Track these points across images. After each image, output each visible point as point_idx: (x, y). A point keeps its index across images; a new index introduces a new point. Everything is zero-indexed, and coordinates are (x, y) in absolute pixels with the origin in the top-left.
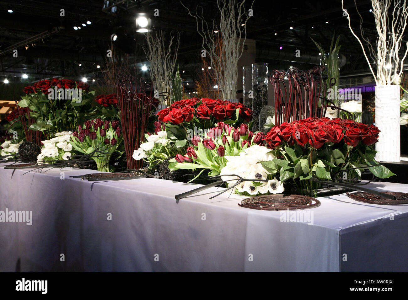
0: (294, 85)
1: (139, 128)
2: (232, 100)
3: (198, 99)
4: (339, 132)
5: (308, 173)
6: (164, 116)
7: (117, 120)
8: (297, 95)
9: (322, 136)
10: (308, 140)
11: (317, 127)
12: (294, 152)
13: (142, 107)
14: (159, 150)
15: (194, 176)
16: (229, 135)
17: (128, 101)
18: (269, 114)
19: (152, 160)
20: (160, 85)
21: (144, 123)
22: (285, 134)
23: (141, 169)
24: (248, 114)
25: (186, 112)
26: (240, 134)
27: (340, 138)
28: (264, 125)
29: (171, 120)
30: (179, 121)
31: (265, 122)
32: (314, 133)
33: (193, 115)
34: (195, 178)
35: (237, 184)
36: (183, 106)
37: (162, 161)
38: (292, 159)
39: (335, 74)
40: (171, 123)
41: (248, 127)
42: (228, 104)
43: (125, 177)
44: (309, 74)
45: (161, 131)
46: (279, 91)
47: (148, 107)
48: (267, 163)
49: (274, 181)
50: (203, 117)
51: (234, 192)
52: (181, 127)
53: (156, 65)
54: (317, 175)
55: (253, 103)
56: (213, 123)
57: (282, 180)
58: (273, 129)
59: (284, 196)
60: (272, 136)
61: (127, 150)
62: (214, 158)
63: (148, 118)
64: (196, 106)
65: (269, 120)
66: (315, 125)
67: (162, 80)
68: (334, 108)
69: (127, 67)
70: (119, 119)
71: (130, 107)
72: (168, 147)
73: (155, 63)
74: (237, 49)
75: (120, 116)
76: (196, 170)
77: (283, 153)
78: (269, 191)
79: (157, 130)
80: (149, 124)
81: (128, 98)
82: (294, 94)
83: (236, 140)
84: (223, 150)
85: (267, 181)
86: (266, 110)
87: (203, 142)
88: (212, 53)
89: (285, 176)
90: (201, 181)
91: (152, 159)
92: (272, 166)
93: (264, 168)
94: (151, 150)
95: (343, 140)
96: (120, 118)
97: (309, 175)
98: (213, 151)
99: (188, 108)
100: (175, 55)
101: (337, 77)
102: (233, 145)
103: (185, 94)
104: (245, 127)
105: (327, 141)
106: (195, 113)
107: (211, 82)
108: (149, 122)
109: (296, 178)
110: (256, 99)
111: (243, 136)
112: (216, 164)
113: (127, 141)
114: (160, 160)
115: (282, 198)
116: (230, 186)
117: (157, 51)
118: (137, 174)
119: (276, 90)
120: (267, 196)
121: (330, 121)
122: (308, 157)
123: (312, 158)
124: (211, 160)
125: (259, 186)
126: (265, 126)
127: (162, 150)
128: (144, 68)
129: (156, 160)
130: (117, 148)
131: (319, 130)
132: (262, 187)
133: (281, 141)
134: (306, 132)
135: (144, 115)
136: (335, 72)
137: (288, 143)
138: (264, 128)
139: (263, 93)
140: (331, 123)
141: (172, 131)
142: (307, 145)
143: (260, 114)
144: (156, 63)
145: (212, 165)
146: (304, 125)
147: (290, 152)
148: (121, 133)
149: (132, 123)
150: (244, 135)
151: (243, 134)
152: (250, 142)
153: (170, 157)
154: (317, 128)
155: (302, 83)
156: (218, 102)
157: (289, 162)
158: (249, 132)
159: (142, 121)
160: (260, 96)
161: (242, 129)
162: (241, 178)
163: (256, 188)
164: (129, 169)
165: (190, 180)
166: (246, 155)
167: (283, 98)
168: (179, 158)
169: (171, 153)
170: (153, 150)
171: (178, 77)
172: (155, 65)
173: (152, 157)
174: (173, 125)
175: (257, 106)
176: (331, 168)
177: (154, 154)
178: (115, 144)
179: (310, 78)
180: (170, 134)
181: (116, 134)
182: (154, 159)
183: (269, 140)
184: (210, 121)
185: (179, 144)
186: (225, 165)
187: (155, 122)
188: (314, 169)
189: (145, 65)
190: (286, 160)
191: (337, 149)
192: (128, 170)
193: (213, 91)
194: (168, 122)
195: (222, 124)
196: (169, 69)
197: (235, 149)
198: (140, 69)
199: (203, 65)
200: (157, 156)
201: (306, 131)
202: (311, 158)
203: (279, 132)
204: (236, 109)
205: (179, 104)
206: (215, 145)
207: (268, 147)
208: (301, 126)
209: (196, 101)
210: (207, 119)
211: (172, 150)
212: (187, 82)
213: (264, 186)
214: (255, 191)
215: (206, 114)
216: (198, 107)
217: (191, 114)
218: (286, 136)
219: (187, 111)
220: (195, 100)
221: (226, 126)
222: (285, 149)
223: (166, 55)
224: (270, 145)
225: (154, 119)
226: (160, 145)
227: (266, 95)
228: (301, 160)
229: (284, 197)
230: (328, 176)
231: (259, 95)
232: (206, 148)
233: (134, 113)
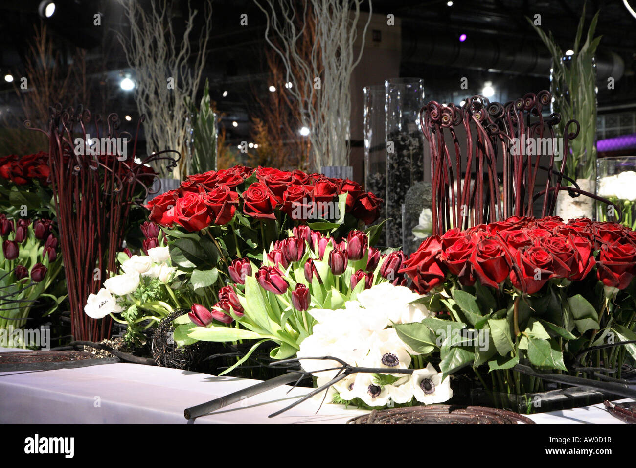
0: (478, 138)
1: (104, 240)
2: (336, 168)
3: (250, 170)
4: (584, 253)
5: (509, 353)
6: (164, 212)
7: (48, 218)
8: (486, 162)
9: (542, 262)
10: (509, 274)
11: (530, 241)
12: (476, 301)
13: (110, 187)
14: (152, 294)
15: (238, 358)
16: (321, 258)
17: (75, 171)
18: (425, 203)
19: (134, 319)
20: (162, 129)
21: (117, 227)
22: (453, 257)
23: (105, 341)
24: (369, 207)
25: (216, 201)
26: (347, 255)
27: (585, 267)
28: (414, 231)
29: (181, 221)
30: (199, 224)
31: (417, 221)
32: (522, 256)
33: (233, 208)
34: (240, 362)
35: (336, 379)
36: (211, 186)
37: (158, 320)
38: (468, 318)
39: (587, 107)
40: (179, 229)
41: (366, 238)
42: (319, 183)
43: (64, 362)
44: (513, 110)
45: (158, 248)
46: (443, 153)
47: (125, 188)
48: (409, 328)
49: (426, 372)
50: (257, 214)
51: (330, 397)
52: (206, 238)
53: (152, 79)
54: (530, 358)
55: (389, 176)
56: (284, 229)
57: (446, 371)
58: (424, 245)
59: (451, 410)
60: (422, 263)
61: (72, 294)
62: (283, 314)
63: (126, 214)
64: (242, 187)
65: (425, 217)
66: (524, 236)
67: (167, 117)
68: (576, 194)
69: (82, 81)
70: (53, 215)
71: (80, 186)
72: (172, 286)
73: (150, 76)
74: (349, 45)
75: (55, 208)
76: (241, 342)
77: (450, 304)
78: (414, 398)
79: (148, 244)
80: (129, 229)
81: (76, 164)
82: (477, 159)
83: (337, 270)
84: (306, 294)
85: (409, 372)
86: (418, 194)
87: (257, 275)
88: (290, 53)
89: (453, 359)
90: (254, 369)
91: (132, 315)
92: (422, 336)
93: (403, 340)
94: (132, 294)
95: (593, 272)
96: (55, 214)
97: (512, 358)
98: (281, 298)
99: (221, 191)
100: (200, 53)
101: (593, 113)
102: (331, 283)
103: (228, 148)
104: (360, 238)
105: (555, 275)
106: (239, 205)
107: (293, 121)
108: (130, 224)
109: (480, 366)
110: (396, 166)
111: (355, 262)
112: (289, 328)
113: (71, 270)
114: (153, 317)
115: (445, 416)
116: (320, 383)
117: (154, 46)
118: (97, 354)
119: (435, 150)
120: (410, 408)
121: (561, 226)
122: (508, 313)
123: (518, 317)
124: (277, 319)
125: (391, 383)
126: (415, 233)
127: (160, 294)
128: (127, 84)
129: (143, 319)
130: (46, 287)
131: (535, 250)
132: (398, 386)
133: (443, 275)
134: (503, 254)
135: (116, 207)
136: (586, 102)
137: (461, 279)
138: (415, 237)
139: (411, 152)
140: (565, 232)
141: (184, 247)
142: (505, 286)
143: (403, 203)
144: (153, 75)
145: (279, 332)
146: (498, 237)
147: (466, 302)
148: (57, 249)
149: (85, 225)
150: (356, 258)
151: (354, 255)
152: (370, 276)
153: (179, 312)
154: (528, 243)
155: (497, 134)
156: (294, 178)
157: (464, 326)
158: (370, 251)
159: (111, 220)
160: (406, 158)
161: (353, 244)
162: (345, 365)
163: (384, 389)
164: (77, 341)
165: (226, 369)
166: (361, 307)
167: (451, 169)
168: (199, 314)
169: (181, 301)
170: (136, 294)
171: (207, 111)
172: (149, 80)
173: (133, 310)
174: (186, 232)
175: (399, 184)
176: (565, 341)
177: (139, 303)
178: (42, 278)
179: (517, 120)
180: (179, 254)
181: (44, 252)
182: (139, 317)
183: (414, 273)
184: (277, 222)
185: (201, 280)
186: (310, 332)
187: (143, 223)
188: (523, 344)
189: (128, 76)
190: (456, 320)
191: (579, 296)
192: (73, 342)
193: (296, 143)
194: (174, 226)
195: (306, 231)
196: (184, 91)
197: (335, 293)
198: (117, 87)
199: (273, 78)
200: (148, 309)
201: (502, 251)
202: (515, 316)
203: (439, 252)
204: (340, 194)
205: (201, 181)
206: (287, 283)
207: (413, 288)
208: (490, 237)
209: (242, 175)
210: (267, 218)
211: (185, 294)
212: (235, 118)
213: (404, 383)
214: (382, 397)
215: (266, 207)
216: (247, 189)
217: (228, 206)
218: (456, 262)
219: (219, 200)
220: (241, 172)
221: (315, 236)
222: (453, 294)
223: (177, 56)
224: (417, 284)
225: (141, 214)
226: (154, 281)
227: (421, 156)
228: (491, 322)
229: (450, 413)
230: (558, 361)
231: (403, 156)
232: (266, 290)
233: (90, 203)
